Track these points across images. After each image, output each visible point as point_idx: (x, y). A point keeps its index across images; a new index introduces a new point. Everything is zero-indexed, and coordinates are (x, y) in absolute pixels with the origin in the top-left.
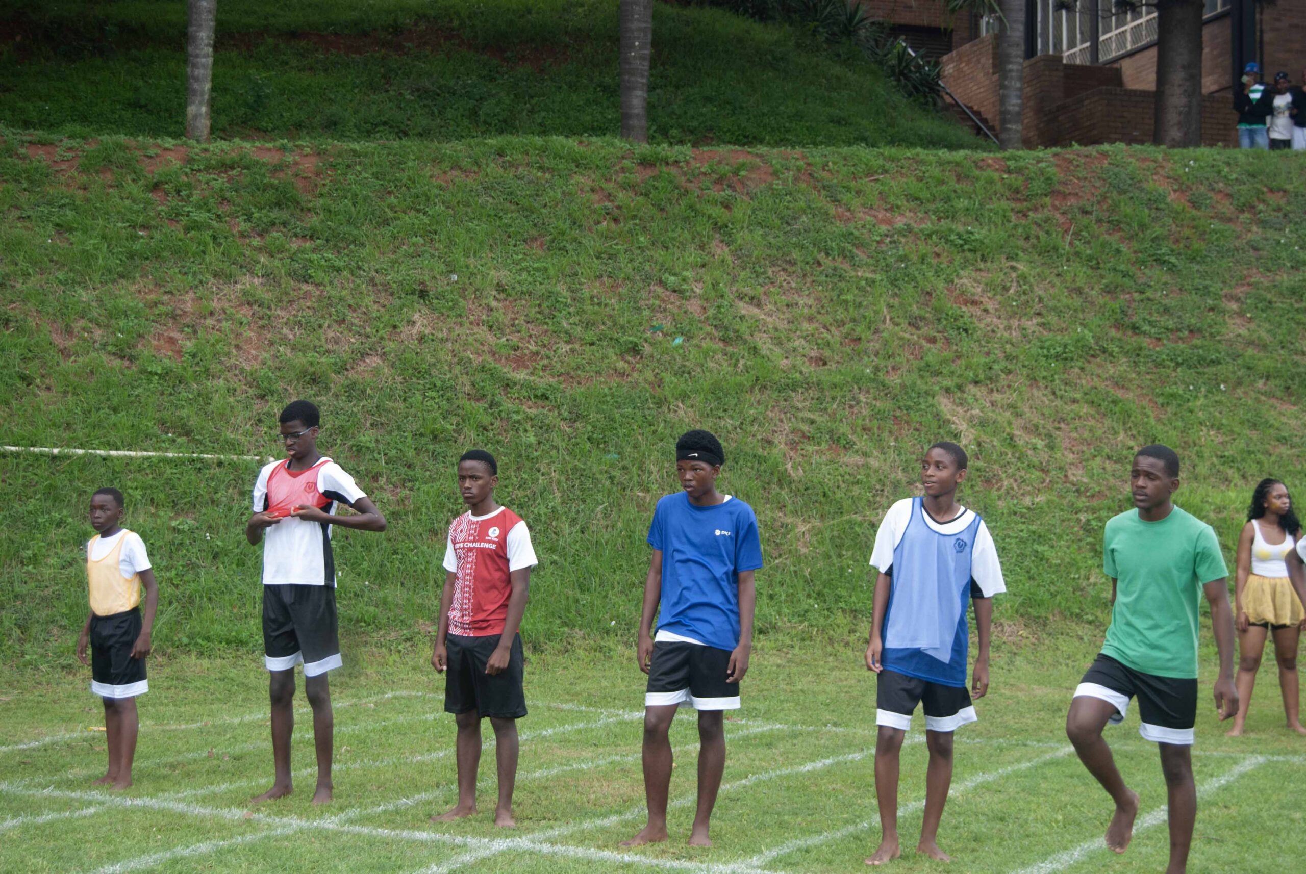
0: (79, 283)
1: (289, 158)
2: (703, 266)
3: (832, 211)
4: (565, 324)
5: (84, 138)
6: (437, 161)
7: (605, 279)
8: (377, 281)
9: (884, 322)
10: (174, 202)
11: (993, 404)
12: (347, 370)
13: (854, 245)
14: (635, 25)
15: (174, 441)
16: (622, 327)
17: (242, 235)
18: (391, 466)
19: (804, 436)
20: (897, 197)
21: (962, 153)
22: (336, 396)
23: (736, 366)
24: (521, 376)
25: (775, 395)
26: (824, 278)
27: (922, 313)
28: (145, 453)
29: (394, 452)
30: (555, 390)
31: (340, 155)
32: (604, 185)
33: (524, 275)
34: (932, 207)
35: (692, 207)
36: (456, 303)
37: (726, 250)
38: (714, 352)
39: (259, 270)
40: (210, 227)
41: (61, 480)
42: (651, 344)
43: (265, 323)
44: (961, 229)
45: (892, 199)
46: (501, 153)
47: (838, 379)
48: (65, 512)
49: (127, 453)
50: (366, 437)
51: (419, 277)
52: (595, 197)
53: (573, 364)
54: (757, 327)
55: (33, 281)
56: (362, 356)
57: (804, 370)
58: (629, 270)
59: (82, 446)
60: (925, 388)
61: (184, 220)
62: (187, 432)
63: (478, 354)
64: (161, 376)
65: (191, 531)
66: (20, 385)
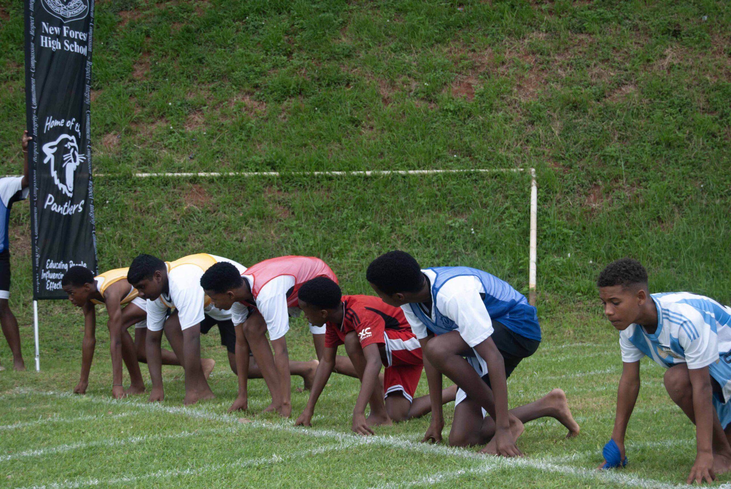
0: (406, 50)
8: (640, 27)
12: (605, 97)
15: (458, 160)
18: (630, 170)
22: (593, 119)
28: (435, 171)
29: (634, 158)
36: (702, 38)
39: (543, 27)
43: (544, 67)
48: (368, 218)
49: (421, 171)
50: (612, 148)
51: (674, 20)
56: (618, 85)
59: (389, 168)
62: (469, 153)
63: (716, 76)
64: (454, 112)
65: (461, 227)
66: (350, 126)
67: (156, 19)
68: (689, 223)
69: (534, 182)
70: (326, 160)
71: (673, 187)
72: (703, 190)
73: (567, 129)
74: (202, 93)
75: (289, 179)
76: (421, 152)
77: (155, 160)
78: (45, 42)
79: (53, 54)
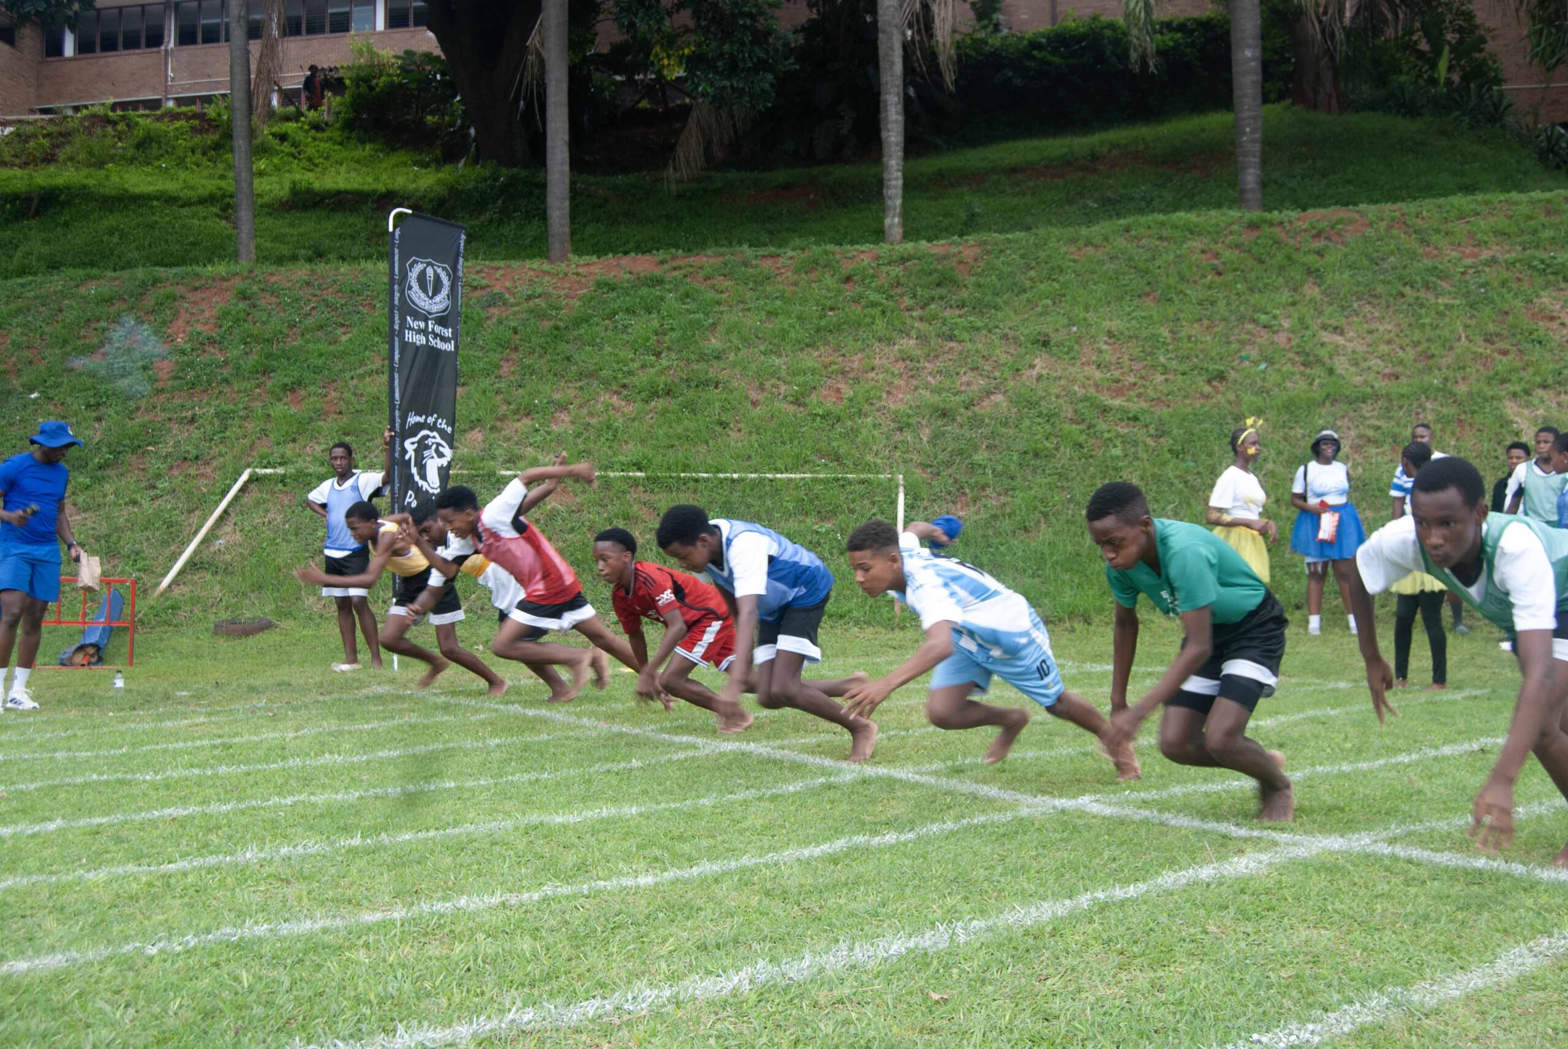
0: (776, 353)
1: (954, 249)
2: (1294, 304)
3: (1420, 251)
4: (1162, 359)
5: (803, 249)
6: (1073, 241)
7: (1205, 322)
8: (1010, 336)
9: (1459, 339)
10: (859, 289)
11: (1559, 404)
12: (974, 405)
13: (1439, 277)
14: (1246, 114)
15: (826, 465)
16: (1212, 359)
17: (909, 309)
18: (997, 479)
19: (1369, 440)
20: (1484, 232)
21: (1556, 192)
22: (962, 426)
23: (1311, 384)
24: (1117, 402)
25: (1345, 407)
26: (1405, 307)
27: (1498, 330)
28: (802, 475)
29: (1001, 467)
30: (1144, 411)
31: (996, 244)
32: (1213, 246)
33: (1133, 322)
34: (1518, 240)
35: (1289, 258)
36: (1071, 349)
37: (1317, 290)
38: (1293, 374)
39: (913, 333)
40: (881, 304)
41: (735, 497)
42: (1237, 371)
43: (914, 373)
44: (1545, 256)
45: (1479, 235)
46: (1127, 230)
47: (1404, 391)
49: (788, 476)
50: (980, 457)
51: (1043, 330)
52: (1203, 256)
53: (1165, 391)
54: (1336, 351)
55: (744, 352)
56: (987, 393)
57: (1377, 385)
58: (1227, 314)
59: (756, 471)
60: (1491, 393)
61: (863, 302)
62: (837, 458)
63: (1084, 387)
64: (823, 417)
65: (828, 533)
66: (718, 429)
67: (524, 316)
68: (1055, 534)
69: (901, 489)
70: (692, 462)
71: (1040, 496)
72: (1070, 501)
73: (936, 437)
74: (569, 391)
75: (655, 480)
76: (788, 456)
77: (520, 458)
78: (410, 337)
79: (418, 348)
